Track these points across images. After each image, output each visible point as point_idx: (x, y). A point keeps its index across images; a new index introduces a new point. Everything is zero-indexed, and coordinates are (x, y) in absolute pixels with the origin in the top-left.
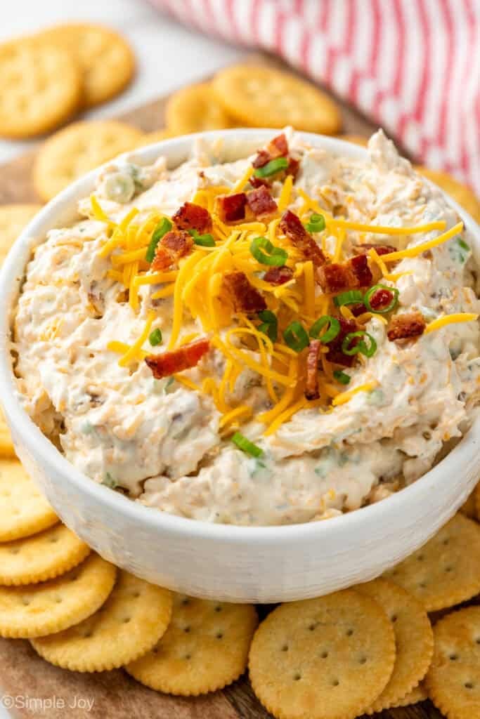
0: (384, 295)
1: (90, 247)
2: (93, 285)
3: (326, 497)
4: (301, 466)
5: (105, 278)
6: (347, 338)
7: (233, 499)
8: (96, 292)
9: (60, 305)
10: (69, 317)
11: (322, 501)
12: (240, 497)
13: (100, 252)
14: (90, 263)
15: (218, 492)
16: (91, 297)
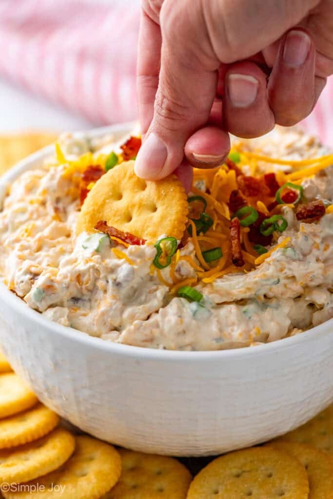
0: (291, 195)
1: (55, 170)
2: (58, 200)
3: (253, 333)
4: (233, 308)
5: (67, 195)
6: (264, 223)
7: (179, 334)
8: (61, 206)
9: (32, 214)
10: (39, 223)
11: (250, 336)
12: (184, 332)
13: (63, 173)
14: (55, 182)
15: (166, 328)
16: (56, 210)
